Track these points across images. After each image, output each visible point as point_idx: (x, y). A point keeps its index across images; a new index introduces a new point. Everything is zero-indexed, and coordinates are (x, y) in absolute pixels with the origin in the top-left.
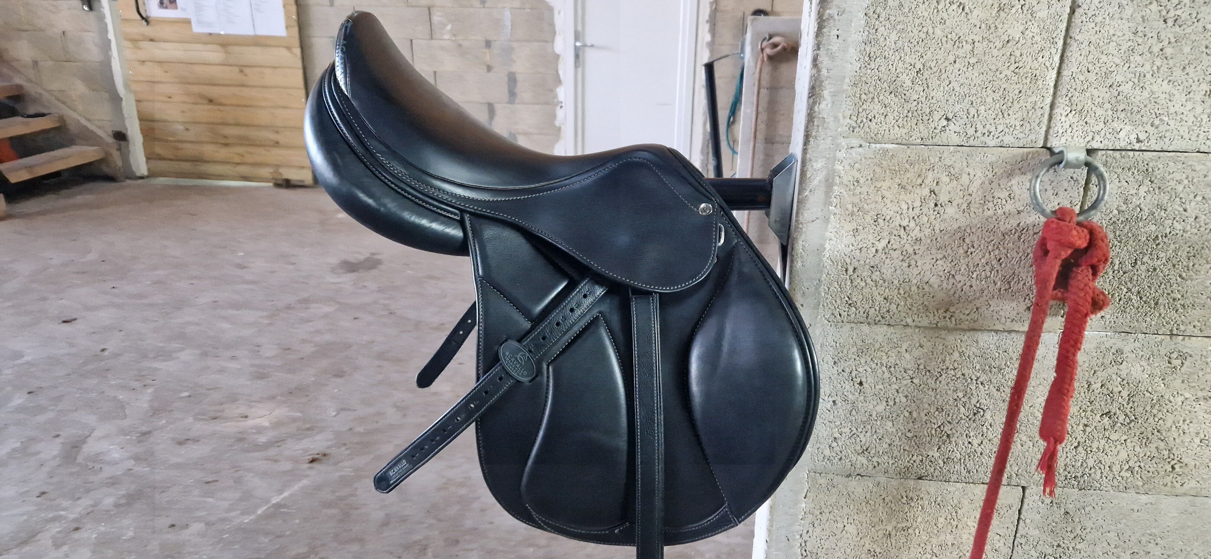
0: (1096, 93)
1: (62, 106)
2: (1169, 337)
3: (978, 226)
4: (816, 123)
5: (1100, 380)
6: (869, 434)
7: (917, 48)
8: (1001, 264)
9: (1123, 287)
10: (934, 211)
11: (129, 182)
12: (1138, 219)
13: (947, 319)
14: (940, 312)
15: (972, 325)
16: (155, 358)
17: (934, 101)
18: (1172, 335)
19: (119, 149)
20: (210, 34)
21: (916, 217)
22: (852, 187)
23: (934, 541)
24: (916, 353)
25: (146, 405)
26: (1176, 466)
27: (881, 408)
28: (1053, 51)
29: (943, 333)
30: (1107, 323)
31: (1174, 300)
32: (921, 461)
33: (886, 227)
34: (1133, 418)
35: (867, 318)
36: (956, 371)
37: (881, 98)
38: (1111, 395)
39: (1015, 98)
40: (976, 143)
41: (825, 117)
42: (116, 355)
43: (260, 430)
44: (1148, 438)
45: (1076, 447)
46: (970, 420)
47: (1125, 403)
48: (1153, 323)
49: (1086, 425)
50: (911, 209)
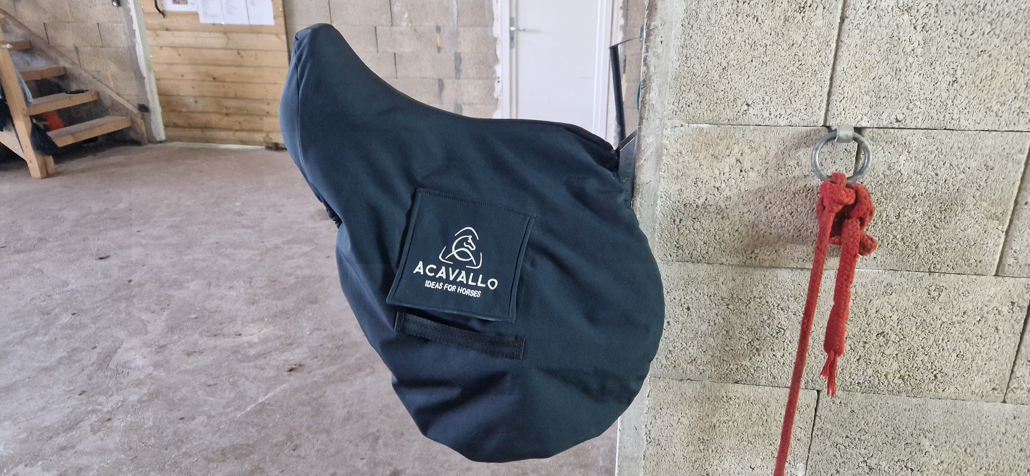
0: (863, 84)
1: (99, 83)
2: (928, 274)
3: (774, 187)
4: (647, 108)
5: (875, 306)
6: (696, 348)
7: (723, 50)
8: (793, 217)
9: (890, 235)
10: (740, 175)
11: (150, 145)
12: (900, 182)
13: (753, 259)
14: (747, 253)
15: (772, 263)
16: (169, 287)
17: (737, 91)
18: (930, 272)
19: (143, 118)
20: (214, 24)
21: (726, 181)
22: (676, 157)
23: (749, 431)
24: (731, 285)
25: (163, 324)
26: (938, 375)
27: (704, 327)
28: (828, 51)
29: (751, 270)
30: (879, 262)
31: (930, 244)
32: (737, 369)
33: (703, 188)
34: (902, 337)
35: (691, 258)
36: (762, 299)
37: (696, 89)
38: (884, 319)
39: (800, 88)
40: (770, 123)
41: (654, 103)
42: (140, 285)
43: (251, 345)
44: (914, 353)
45: (858, 360)
46: (773, 337)
47: (895, 325)
48: (915, 263)
49: (865, 343)
50: (722, 174)
